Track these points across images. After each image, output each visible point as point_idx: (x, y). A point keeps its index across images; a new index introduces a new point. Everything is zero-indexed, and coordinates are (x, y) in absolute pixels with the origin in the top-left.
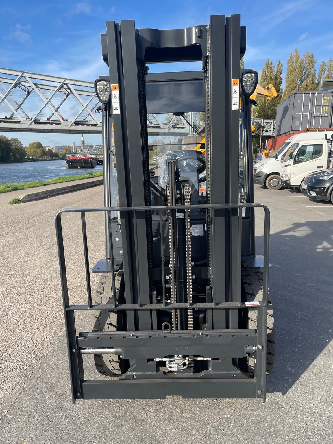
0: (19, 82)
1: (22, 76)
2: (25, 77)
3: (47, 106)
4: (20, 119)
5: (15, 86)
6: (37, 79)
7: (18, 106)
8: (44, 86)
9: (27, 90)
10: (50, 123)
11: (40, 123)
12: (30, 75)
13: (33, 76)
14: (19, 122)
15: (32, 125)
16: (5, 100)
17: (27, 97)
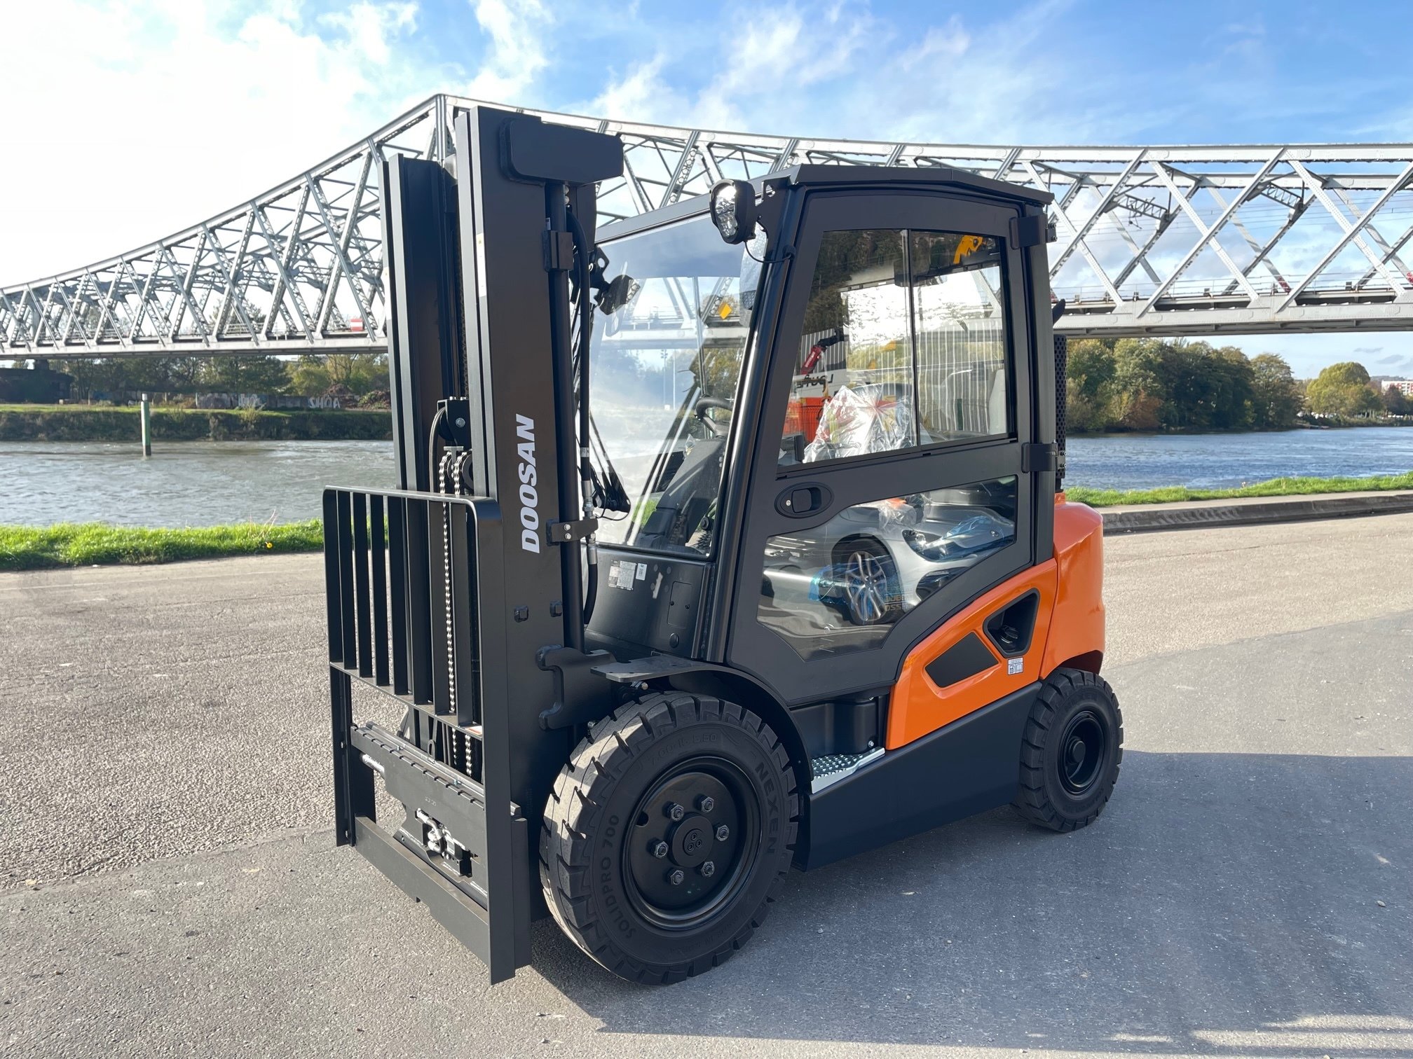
0: (1267, 179)
1: (1279, 161)
2: (1287, 161)
3: (1350, 245)
4: (1249, 295)
5: (1253, 193)
6: (1330, 161)
7: (1258, 254)
8: (1356, 180)
9: (1295, 201)
10: (1353, 298)
11: (1318, 302)
12: (1304, 154)
13: (1316, 154)
14: (1243, 305)
15: (1287, 308)
16: (1213, 242)
17: (1292, 222)
